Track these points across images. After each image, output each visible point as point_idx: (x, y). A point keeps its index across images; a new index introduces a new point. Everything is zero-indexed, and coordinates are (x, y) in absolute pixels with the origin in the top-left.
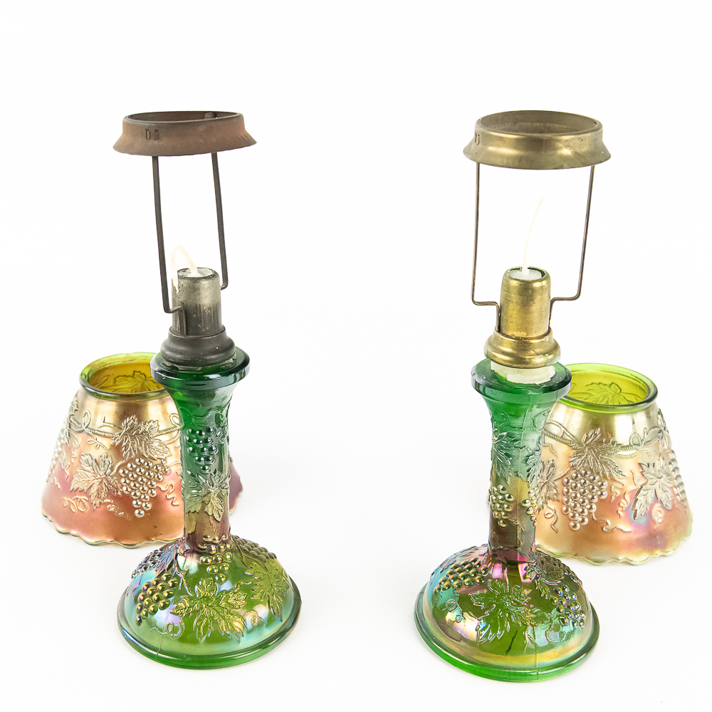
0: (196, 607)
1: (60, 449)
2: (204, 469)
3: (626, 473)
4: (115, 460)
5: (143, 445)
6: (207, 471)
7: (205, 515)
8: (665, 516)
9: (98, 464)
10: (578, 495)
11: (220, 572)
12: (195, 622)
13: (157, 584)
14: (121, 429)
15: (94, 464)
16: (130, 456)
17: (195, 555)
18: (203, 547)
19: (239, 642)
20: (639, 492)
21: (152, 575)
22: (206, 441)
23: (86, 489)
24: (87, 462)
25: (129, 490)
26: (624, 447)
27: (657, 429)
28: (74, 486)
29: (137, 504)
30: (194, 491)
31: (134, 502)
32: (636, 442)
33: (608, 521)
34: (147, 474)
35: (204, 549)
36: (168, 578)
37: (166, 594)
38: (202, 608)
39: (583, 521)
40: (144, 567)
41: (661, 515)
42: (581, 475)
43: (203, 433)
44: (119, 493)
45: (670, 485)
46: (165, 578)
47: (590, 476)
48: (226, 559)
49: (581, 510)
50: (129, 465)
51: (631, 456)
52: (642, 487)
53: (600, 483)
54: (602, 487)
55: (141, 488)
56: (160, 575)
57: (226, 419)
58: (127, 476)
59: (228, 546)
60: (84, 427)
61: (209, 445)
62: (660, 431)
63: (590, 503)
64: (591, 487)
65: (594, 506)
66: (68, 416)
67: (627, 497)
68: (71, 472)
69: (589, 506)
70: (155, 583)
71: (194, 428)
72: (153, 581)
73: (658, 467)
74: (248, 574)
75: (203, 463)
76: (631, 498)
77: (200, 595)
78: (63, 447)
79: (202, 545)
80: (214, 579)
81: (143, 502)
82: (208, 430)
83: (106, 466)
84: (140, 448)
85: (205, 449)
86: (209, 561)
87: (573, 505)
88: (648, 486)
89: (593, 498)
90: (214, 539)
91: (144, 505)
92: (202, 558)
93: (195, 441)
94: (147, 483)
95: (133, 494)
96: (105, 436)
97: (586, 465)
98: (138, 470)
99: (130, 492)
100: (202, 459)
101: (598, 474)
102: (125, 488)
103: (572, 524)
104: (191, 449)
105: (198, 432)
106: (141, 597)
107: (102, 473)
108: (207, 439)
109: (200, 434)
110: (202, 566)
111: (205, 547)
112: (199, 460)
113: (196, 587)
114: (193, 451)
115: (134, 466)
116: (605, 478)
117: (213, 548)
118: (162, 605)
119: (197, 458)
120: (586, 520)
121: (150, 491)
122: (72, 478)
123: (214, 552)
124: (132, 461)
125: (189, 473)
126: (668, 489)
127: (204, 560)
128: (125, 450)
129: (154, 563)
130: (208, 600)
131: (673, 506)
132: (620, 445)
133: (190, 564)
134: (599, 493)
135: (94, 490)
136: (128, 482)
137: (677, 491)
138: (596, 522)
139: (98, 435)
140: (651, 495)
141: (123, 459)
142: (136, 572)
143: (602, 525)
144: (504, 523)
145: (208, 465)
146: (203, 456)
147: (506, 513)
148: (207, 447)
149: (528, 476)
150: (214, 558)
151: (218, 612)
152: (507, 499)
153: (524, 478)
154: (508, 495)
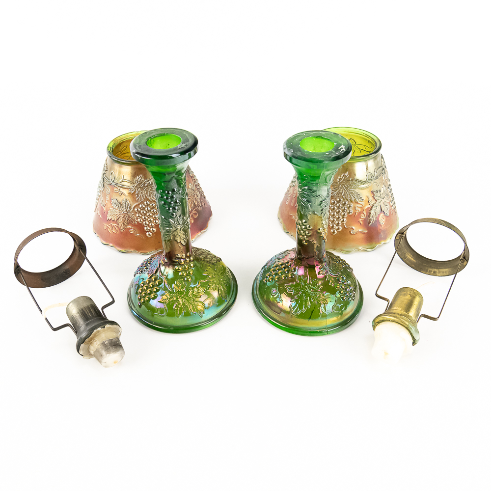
0: (174, 298)
1: (99, 194)
2: (173, 215)
3: (364, 198)
4: (131, 202)
5: (148, 193)
6: (175, 216)
7: (175, 242)
8: (386, 220)
9: (121, 205)
10: (335, 214)
11: (187, 275)
12: (174, 307)
13: (149, 283)
14: (134, 183)
15: (119, 205)
16: (140, 200)
17: (171, 267)
18: (175, 261)
19: (202, 317)
20: (371, 209)
21: (146, 276)
22: (172, 197)
23: (116, 219)
24: (115, 203)
25: (142, 221)
26: (363, 183)
27: (381, 168)
28: (109, 217)
29: (147, 229)
30: (168, 228)
31: (145, 228)
32: (370, 178)
33: (354, 228)
34: (152, 211)
35: (177, 262)
36: (156, 279)
37: (155, 290)
38: (177, 298)
39: (339, 229)
40: (141, 270)
41: (384, 220)
42: (337, 201)
43: (170, 193)
44: (136, 223)
45: (388, 201)
46: (154, 279)
47: (342, 202)
48: (191, 267)
49: (337, 222)
50: (141, 206)
51: (367, 188)
52: (373, 205)
53: (348, 206)
54: (350, 208)
55: (149, 220)
56: (151, 277)
57: (184, 182)
58: (140, 212)
59: (192, 258)
60: (111, 182)
61: (174, 200)
62: (383, 169)
63: (343, 218)
64: (343, 208)
65: (345, 219)
66: (102, 173)
67: (365, 212)
68: (107, 209)
69: (342, 220)
70: (148, 282)
71: (164, 189)
72: (147, 280)
73: (382, 192)
74: (205, 274)
75: (171, 211)
76: (367, 213)
77: (176, 290)
78: (101, 192)
79: (176, 259)
80: (184, 280)
81: (151, 228)
82: (173, 190)
83: (126, 207)
84: (146, 195)
85: (172, 202)
86: (180, 268)
87: (332, 219)
88: (377, 204)
89: (344, 215)
90: (183, 256)
91: (151, 229)
92: (176, 267)
93: (165, 197)
94: (152, 217)
95: (144, 223)
96: (124, 188)
97: (340, 195)
98: (146, 209)
99: (143, 222)
100: (171, 209)
101: (347, 200)
102: (139, 220)
103: (332, 231)
104: (163, 202)
105: (166, 192)
106: (140, 290)
107: (125, 210)
108: (173, 196)
109: (168, 193)
110: (176, 272)
111: (177, 261)
112: (169, 209)
113: (173, 285)
114: (165, 204)
115: (144, 206)
116: (351, 201)
117: (182, 260)
118: (153, 296)
119: (167, 208)
120: (341, 228)
121: (154, 221)
122: (108, 213)
123: (183, 263)
124: (142, 203)
125: (163, 217)
126: (388, 204)
127: (177, 268)
128: (138, 196)
129: (147, 269)
130: (181, 293)
131: (390, 213)
132: (360, 181)
133: (169, 272)
134: (348, 211)
135: (120, 220)
136: (140, 216)
137: (392, 204)
138: (347, 229)
139: (121, 187)
140: (378, 209)
141: (137, 201)
142: (136, 273)
143: (350, 230)
144: (306, 242)
145: (175, 212)
146: (171, 207)
147: (308, 237)
148: (173, 201)
149: (322, 213)
150: (183, 267)
151: (188, 300)
152: (308, 228)
153: (319, 215)
154: (308, 226)
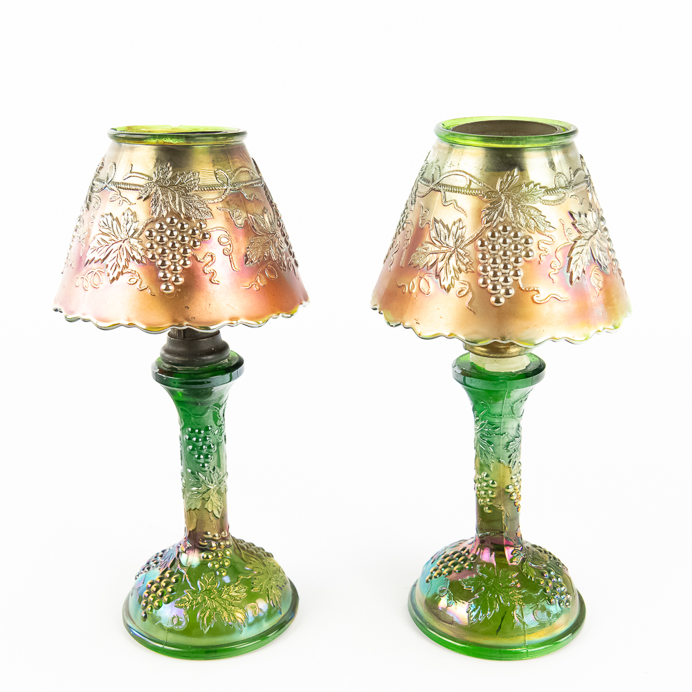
0: (199, 599)
2: (204, 466)
5: (177, 200)
6: (206, 469)
7: (205, 512)
10: (498, 259)
11: (221, 567)
12: (198, 615)
13: (161, 581)
16: (159, 213)
17: (196, 551)
19: (240, 632)
20: (572, 249)
21: (155, 573)
22: (205, 439)
23: (102, 258)
24: (106, 223)
25: (157, 257)
26: (550, 191)
29: (164, 275)
30: (195, 488)
32: (563, 183)
34: (180, 237)
35: (206, 546)
36: (171, 574)
37: (170, 590)
38: (205, 600)
39: (508, 293)
40: (147, 567)
42: (499, 232)
43: (202, 432)
45: (605, 245)
46: (168, 575)
47: (510, 233)
48: (226, 555)
51: (558, 203)
52: (575, 242)
53: (524, 241)
55: (171, 256)
56: (163, 573)
57: (223, 418)
58: (154, 239)
59: (228, 543)
60: (107, 183)
61: (207, 443)
63: (515, 267)
64: (513, 246)
67: (560, 256)
69: (513, 273)
71: (193, 427)
72: (157, 579)
74: (248, 568)
75: (202, 461)
76: (564, 258)
77: (202, 588)
79: (203, 542)
80: (216, 574)
81: (173, 274)
82: (207, 429)
83: (129, 226)
85: (204, 447)
86: (210, 557)
87: (492, 273)
88: (582, 241)
89: (517, 260)
90: (214, 536)
91: (174, 278)
92: (203, 554)
93: (194, 439)
94: (179, 250)
96: (129, 190)
97: (504, 219)
98: (169, 232)
100: (202, 457)
104: (191, 447)
106: (145, 595)
107: (124, 234)
108: (206, 437)
109: (199, 432)
110: (204, 562)
111: (206, 544)
112: (199, 458)
113: (199, 582)
114: (193, 449)
115: (165, 227)
117: (214, 544)
118: (166, 599)
119: (196, 456)
120: (512, 290)
121: (182, 261)
123: (214, 548)
124: (162, 219)
125: (190, 471)
126: (604, 250)
127: (205, 556)
129: (157, 563)
130: (210, 593)
132: (544, 188)
133: (193, 559)
134: (525, 253)
135: (112, 256)
136: (155, 246)
138: (525, 291)
139: (125, 188)
142: (139, 574)
143: (532, 294)
144: (489, 509)
145: (208, 463)
146: (202, 454)
147: (491, 499)
148: (205, 445)
149: (510, 462)
150: (214, 554)
151: (220, 604)
152: (491, 485)
153: (506, 464)
154: (491, 481)
